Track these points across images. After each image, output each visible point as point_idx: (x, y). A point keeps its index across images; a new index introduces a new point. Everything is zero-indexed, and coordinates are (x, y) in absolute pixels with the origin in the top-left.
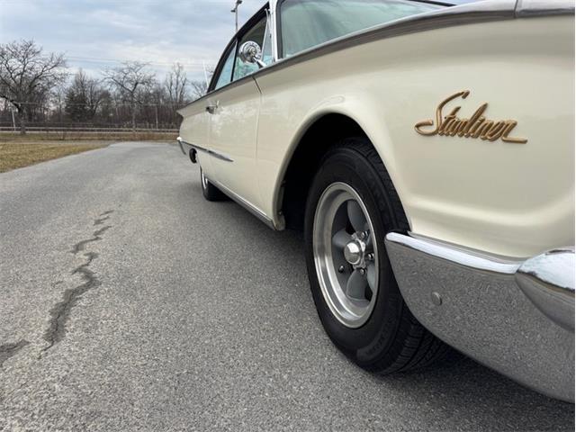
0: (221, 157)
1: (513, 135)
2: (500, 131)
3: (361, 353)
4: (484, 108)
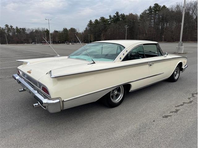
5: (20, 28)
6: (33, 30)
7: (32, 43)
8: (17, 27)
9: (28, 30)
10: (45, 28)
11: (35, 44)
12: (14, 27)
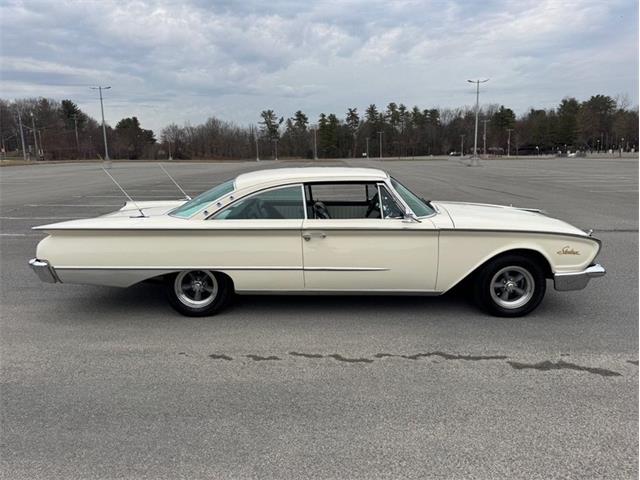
1: (578, 253)
5: (426, 111)
6: (460, 114)
7: (448, 154)
8: (415, 109)
9: (444, 115)
10: (497, 105)
11: (456, 155)
12: (410, 109)
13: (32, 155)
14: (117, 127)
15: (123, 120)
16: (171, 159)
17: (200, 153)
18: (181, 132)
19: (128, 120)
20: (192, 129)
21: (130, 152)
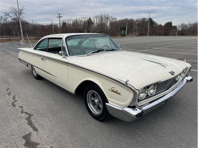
0: (51, 74)
1: (120, 94)
2: (119, 94)
3: (100, 119)
4: (117, 90)
13: (135, 34)
14: (164, 25)
15: (167, 23)
16: (177, 35)
17: (192, 33)
18: (186, 26)
19: (169, 22)
20: (191, 24)
21: (163, 33)
